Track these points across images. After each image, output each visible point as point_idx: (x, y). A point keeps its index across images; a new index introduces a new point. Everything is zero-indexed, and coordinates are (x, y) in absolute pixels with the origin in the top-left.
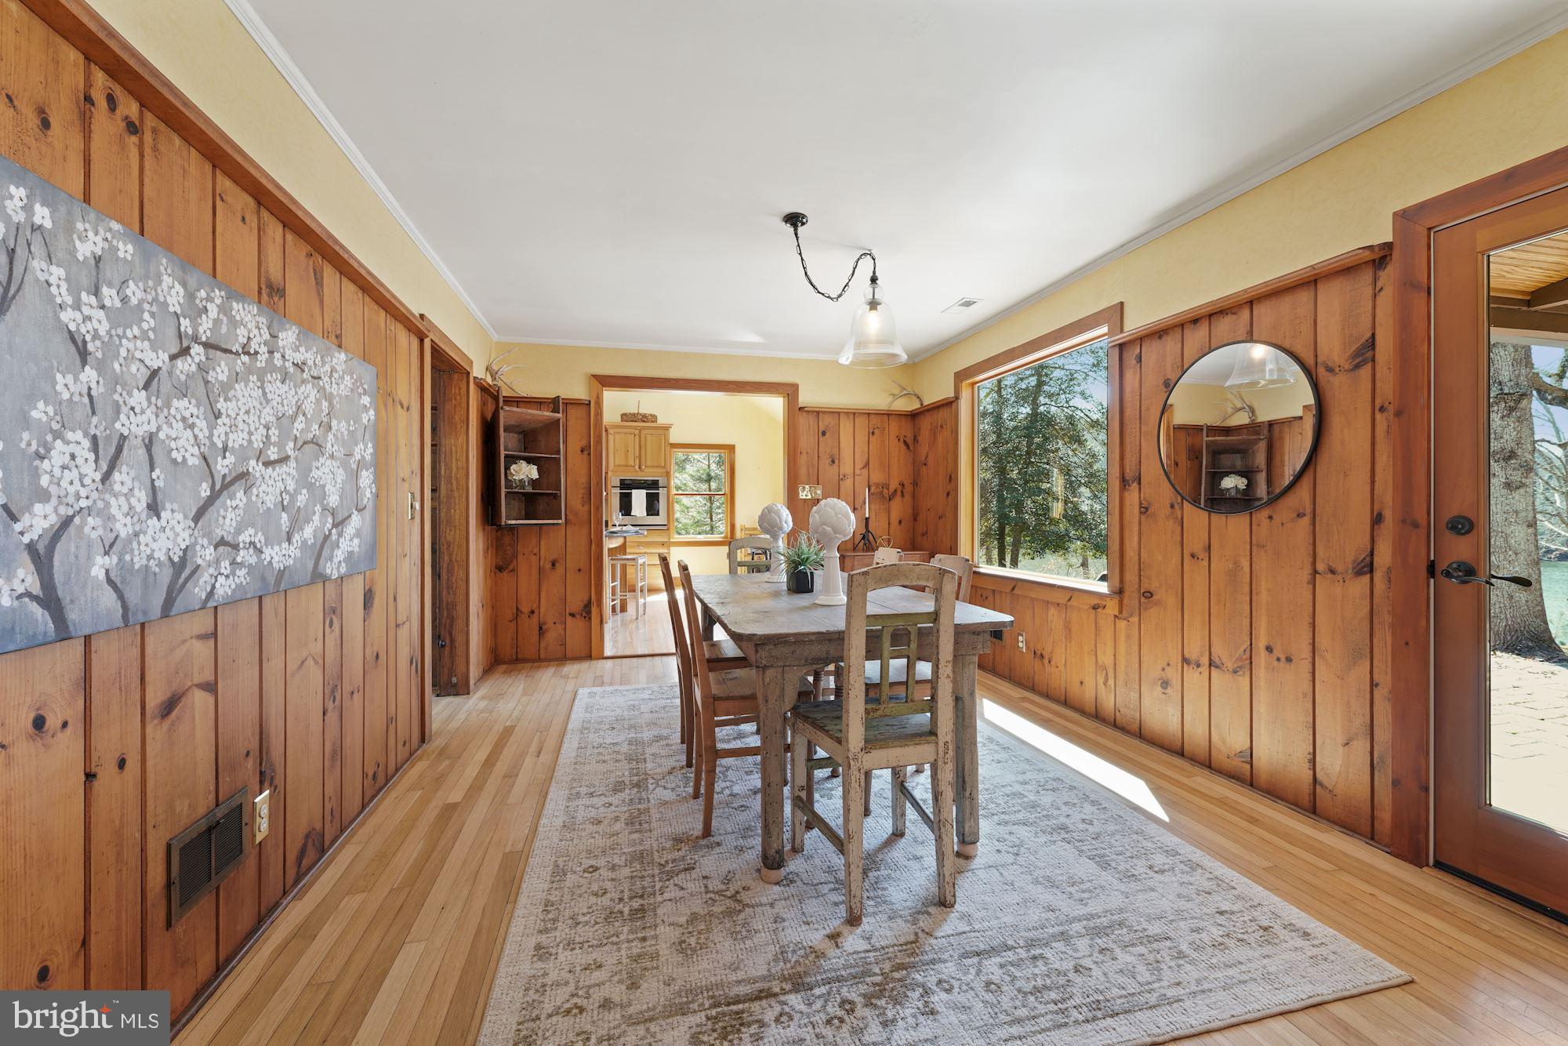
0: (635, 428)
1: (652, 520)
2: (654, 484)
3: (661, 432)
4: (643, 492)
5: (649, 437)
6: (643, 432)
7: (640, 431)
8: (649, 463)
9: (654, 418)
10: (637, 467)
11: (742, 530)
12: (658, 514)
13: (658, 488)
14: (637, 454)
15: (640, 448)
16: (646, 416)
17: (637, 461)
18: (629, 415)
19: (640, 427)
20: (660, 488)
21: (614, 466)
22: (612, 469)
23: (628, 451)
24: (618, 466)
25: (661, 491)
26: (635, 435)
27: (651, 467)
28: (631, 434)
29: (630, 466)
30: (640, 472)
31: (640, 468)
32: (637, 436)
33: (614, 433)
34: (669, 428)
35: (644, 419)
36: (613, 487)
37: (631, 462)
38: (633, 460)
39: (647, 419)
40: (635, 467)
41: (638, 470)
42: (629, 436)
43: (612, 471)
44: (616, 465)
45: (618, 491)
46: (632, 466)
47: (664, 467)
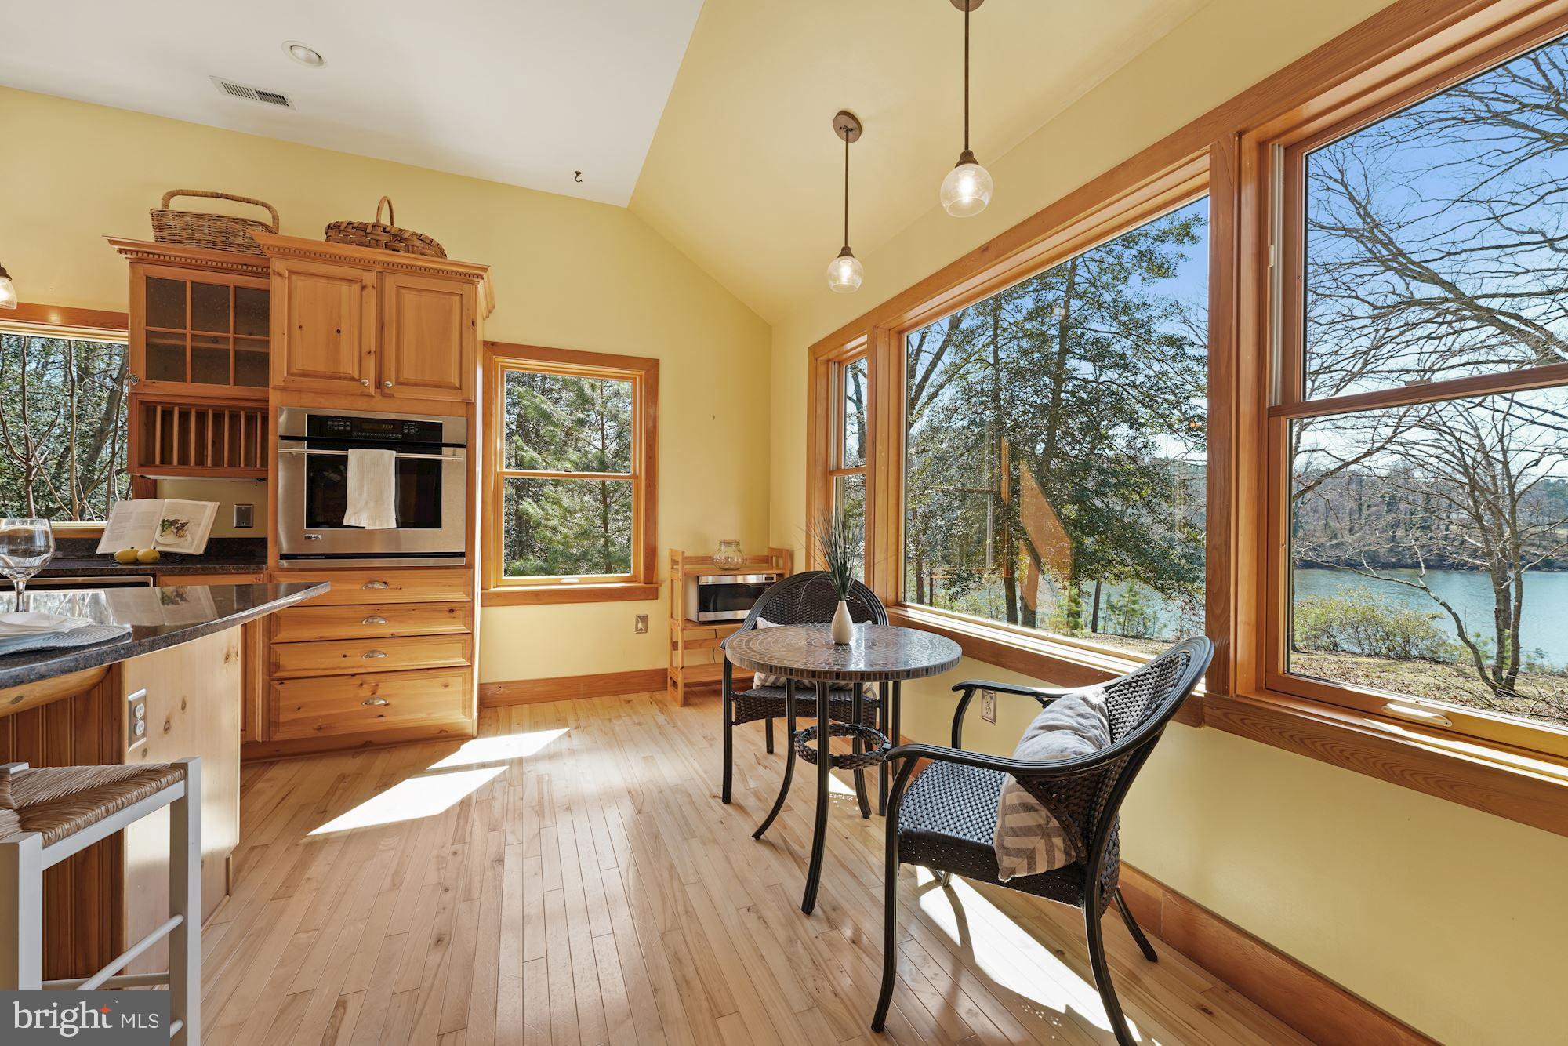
0: (367, 265)
1: (423, 539)
2: (429, 436)
3: (452, 286)
4: (388, 458)
5: (409, 297)
6: (391, 282)
7: (381, 276)
8: (408, 374)
9: (430, 247)
10: (369, 382)
11: (674, 562)
12: (437, 524)
13: (437, 447)
14: (370, 342)
15: (381, 327)
16: (403, 239)
17: (371, 364)
18: (350, 229)
19: (381, 264)
20: (444, 449)
21: (290, 374)
22: (283, 384)
23: (339, 331)
24: (305, 374)
25: (447, 456)
26: (363, 288)
27: (416, 385)
28: (350, 281)
29: (345, 379)
30: (378, 397)
31: (379, 384)
32: (371, 288)
33: (291, 272)
34: (475, 279)
35: (396, 244)
36: (283, 438)
37: (349, 367)
38: (356, 360)
39: (408, 245)
40: (365, 383)
41: (372, 390)
42: (344, 288)
43: (283, 389)
44: (296, 371)
45: (303, 450)
46: (353, 379)
47: (456, 388)
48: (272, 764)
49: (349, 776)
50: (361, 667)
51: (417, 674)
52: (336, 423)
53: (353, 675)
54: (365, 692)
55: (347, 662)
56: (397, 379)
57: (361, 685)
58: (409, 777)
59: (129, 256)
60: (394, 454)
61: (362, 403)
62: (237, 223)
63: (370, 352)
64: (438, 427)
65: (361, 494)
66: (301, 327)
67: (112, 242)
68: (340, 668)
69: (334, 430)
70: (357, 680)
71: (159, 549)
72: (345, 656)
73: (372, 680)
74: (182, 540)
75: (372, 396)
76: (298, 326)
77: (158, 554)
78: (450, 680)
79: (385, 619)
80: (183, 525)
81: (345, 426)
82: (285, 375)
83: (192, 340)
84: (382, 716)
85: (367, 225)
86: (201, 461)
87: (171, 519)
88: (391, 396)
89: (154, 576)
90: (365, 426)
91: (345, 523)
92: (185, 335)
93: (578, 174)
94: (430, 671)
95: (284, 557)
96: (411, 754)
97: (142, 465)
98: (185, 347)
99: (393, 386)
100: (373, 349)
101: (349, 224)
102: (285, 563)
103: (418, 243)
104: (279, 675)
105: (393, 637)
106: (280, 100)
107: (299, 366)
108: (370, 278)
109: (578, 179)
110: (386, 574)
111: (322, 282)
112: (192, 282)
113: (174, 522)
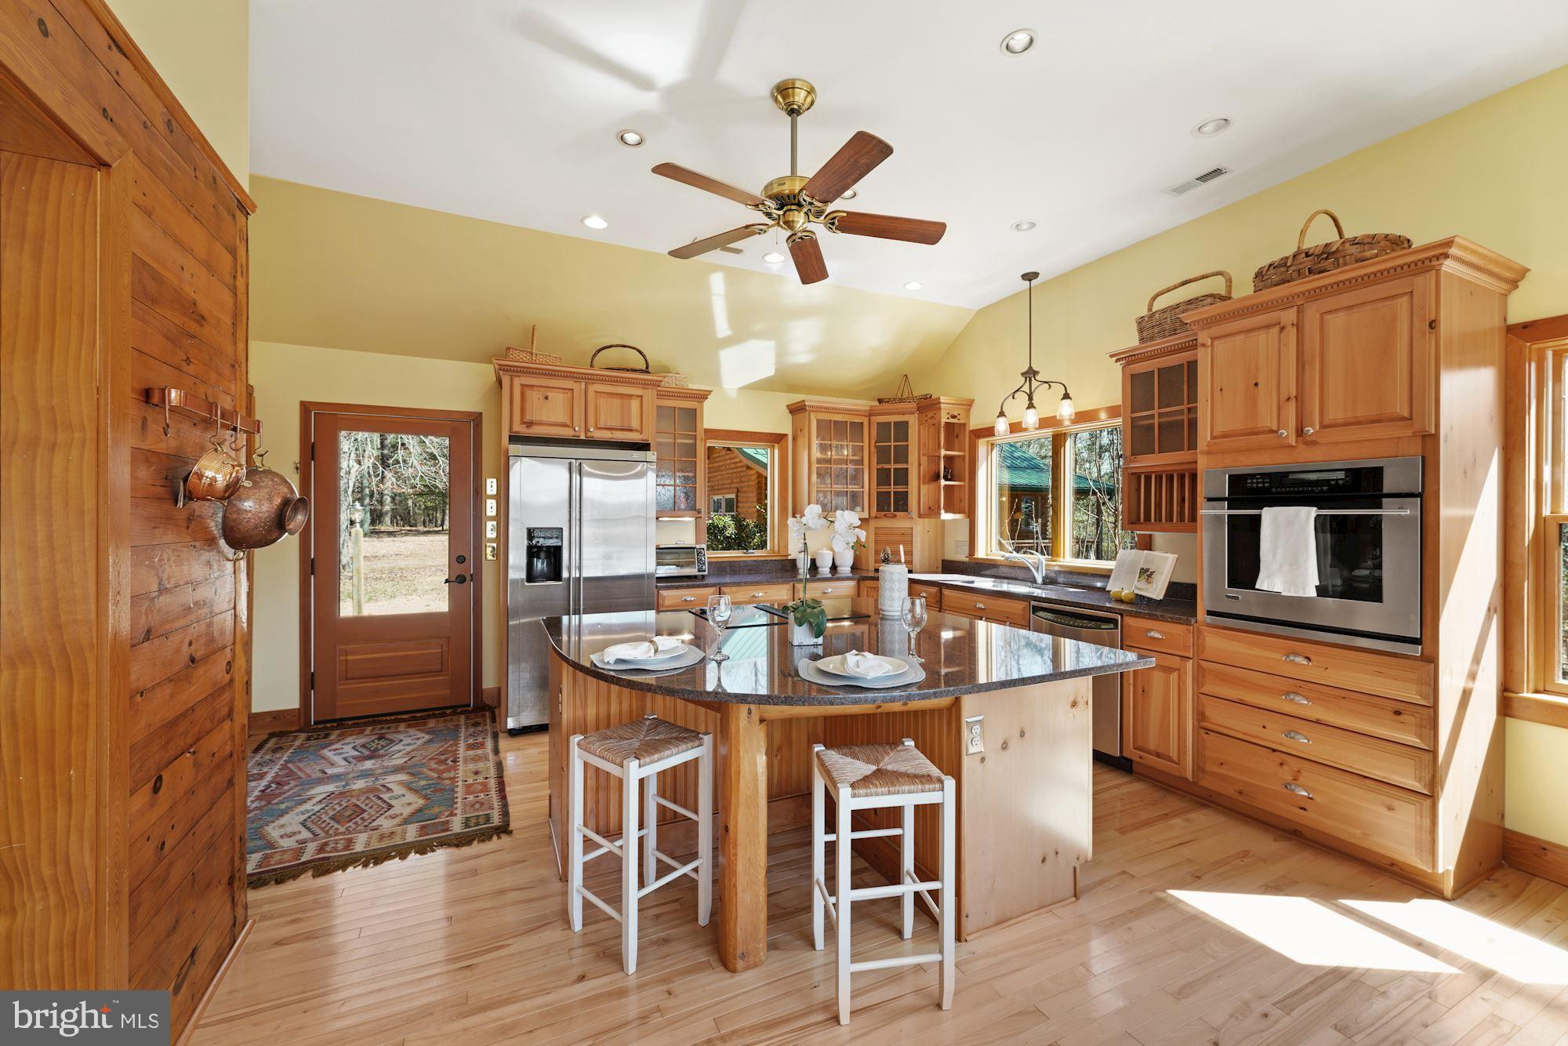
0: (1286, 303)
1: (1364, 615)
2: (1365, 485)
3: (1400, 285)
4: (1307, 516)
5: (1335, 321)
6: (1313, 312)
7: (1301, 309)
8: (1335, 414)
10: (1288, 433)
12: (1376, 596)
13: (1376, 498)
14: (1290, 387)
15: (1302, 368)
16: (1330, 255)
17: (1291, 410)
18: (1272, 271)
19: (1301, 296)
20: (1384, 500)
21: (1213, 438)
22: (1206, 448)
23: (1256, 384)
24: (1225, 436)
25: (1389, 511)
26: (1282, 329)
27: (1346, 424)
28: (1268, 327)
29: (1263, 432)
30: (1301, 447)
31: (1300, 432)
32: (1290, 327)
33: (1213, 339)
34: (1435, 263)
35: (1323, 264)
36: (1210, 499)
37: (1268, 420)
38: (1275, 409)
39: (1337, 259)
40: (1282, 434)
41: (1292, 440)
42: (1262, 337)
43: (1208, 453)
44: (1218, 434)
45: (1225, 511)
46: (1272, 431)
47: (1404, 419)
48: (1204, 806)
49: (1252, 856)
50: (1281, 744)
51: (1348, 777)
52: (1255, 481)
53: (1274, 750)
54: (1286, 774)
55: (1264, 733)
56: (1321, 423)
57: (1281, 764)
58: (1312, 895)
59: (1121, 362)
60: (1313, 512)
62: (1191, 303)
63: (1288, 399)
64: (1377, 473)
65: (1274, 556)
66: (1221, 390)
67: (1112, 356)
68: (1259, 737)
69: (1252, 488)
70: (1278, 757)
71: (1136, 592)
72: (1264, 727)
73: (1295, 764)
74: (1150, 586)
75: (1292, 446)
76: (1219, 389)
77: (1134, 597)
78: (1395, 803)
79: (1307, 698)
80: (1152, 573)
81: (1263, 483)
82: (1209, 439)
83: (1159, 418)
84: (1305, 810)
85: (1288, 258)
87: (1145, 567)
88: (1315, 443)
89: (1122, 615)
91: (1257, 586)
92: (1154, 414)
94: (1367, 781)
95: (1210, 613)
96: (1341, 871)
97: (1132, 523)
98: (1154, 424)
99: (1316, 433)
100: (1294, 393)
101: (1270, 265)
102: (1209, 619)
103: (1353, 250)
104: (1204, 724)
105: (1318, 722)
106: (1217, 172)
107: (1220, 428)
108: (1289, 316)
110: (1308, 648)
111: (1242, 337)
112: (1159, 369)
113: (1147, 570)
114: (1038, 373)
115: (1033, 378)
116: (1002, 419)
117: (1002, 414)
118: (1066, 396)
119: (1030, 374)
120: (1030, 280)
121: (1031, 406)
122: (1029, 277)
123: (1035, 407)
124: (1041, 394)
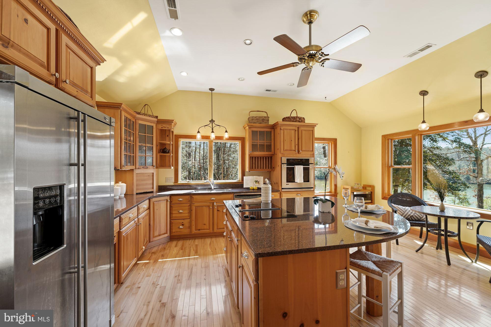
0: (295, 126)
2: (307, 162)
3: (311, 129)
5: (304, 132)
6: (300, 129)
7: (298, 128)
8: (303, 149)
10: (297, 151)
12: (309, 182)
14: (297, 143)
15: (298, 139)
17: (297, 147)
19: (298, 125)
20: (310, 165)
23: (292, 140)
26: (295, 131)
27: (305, 151)
28: (292, 129)
32: (297, 131)
34: (315, 126)
36: (283, 164)
37: (293, 148)
38: (294, 146)
43: (282, 154)
44: (285, 150)
45: (285, 166)
46: (293, 150)
47: (311, 150)
56: (301, 150)
59: (249, 127)
60: (303, 166)
61: (295, 155)
64: (308, 160)
66: (285, 140)
69: (292, 162)
74: (259, 185)
75: (297, 154)
77: (257, 188)
80: (259, 182)
85: (295, 117)
86: (258, 168)
87: (257, 180)
88: (301, 154)
90: (296, 160)
91: (295, 182)
92: (258, 142)
93: (326, 97)
95: (282, 188)
98: (258, 144)
99: (301, 152)
102: (283, 190)
107: (285, 148)
108: (296, 129)
109: (326, 99)
110: (300, 192)
111: (289, 130)
112: (259, 131)
113: (257, 181)
114: (214, 121)
115: (213, 123)
116: (199, 134)
117: (199, 132)
118: (226, 132)
119: (212, 121)
120: (212, 91)
121: (213, 132)
122: (212, 90)
123: (214, 132)
124: (216, 129)
